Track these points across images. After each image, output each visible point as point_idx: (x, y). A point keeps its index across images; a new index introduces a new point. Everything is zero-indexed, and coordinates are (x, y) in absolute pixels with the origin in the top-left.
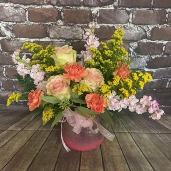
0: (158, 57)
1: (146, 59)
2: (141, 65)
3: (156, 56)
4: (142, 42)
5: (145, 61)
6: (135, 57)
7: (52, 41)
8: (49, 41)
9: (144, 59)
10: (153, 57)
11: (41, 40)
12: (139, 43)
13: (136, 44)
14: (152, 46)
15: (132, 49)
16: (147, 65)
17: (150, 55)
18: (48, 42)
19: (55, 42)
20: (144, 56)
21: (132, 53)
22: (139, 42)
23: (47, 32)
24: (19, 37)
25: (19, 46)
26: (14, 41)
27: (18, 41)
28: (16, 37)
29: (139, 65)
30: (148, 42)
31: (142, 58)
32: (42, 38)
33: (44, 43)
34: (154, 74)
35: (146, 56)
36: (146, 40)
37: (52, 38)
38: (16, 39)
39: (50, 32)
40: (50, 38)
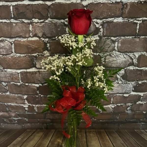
0: (145, 82)
1: (133, 84)
2: (128, 89)
3: (143, 81)
4: (129, 69)
5: (131, 86)
6: (123, 83)
7: (39, 71)
8: (36, 71)
9: (131, 84)
10: (140, 83)
11: (28, 70)
12: (125, 70)
13: (123, 71)
14: (139, 72)
15: (119, 76)
16: (133, 89)
17: (137, 81)
18: (34, 72)
19: (42, 71)
20: (131, 82)
21: (119, 79)
22: (125, 68)
23: (33, 63)
24: (6, 69)
25: (6, 76)
26: (2, 72)
27: (6, 72)
28: (4, 69)
29: (126, 89)
30: (135, 69)
31: (129, 84)
32: (29, 68)
33: (31, 73)
34: (142, 97)
35: (133, 82)
36: (133, 67)
37: (39, 68)
38: (4, 70)
39: (37, 63)
40: (37, 68)
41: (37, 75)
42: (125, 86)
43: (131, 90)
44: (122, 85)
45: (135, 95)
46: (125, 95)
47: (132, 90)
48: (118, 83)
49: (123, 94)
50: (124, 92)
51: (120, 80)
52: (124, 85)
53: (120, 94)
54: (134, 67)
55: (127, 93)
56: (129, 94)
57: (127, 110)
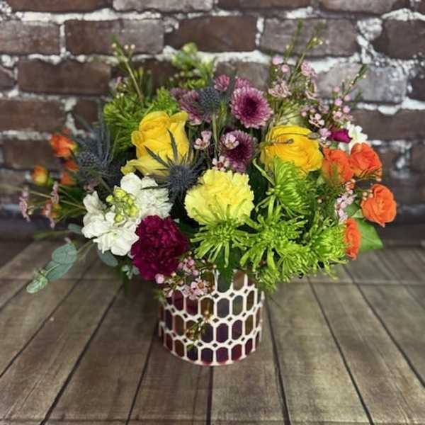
41: (113, 30)
42: (381, 73)
43: (402, 92)
44: (373, 68)
45: (417, 110)
46: (384, 110)
47: (404, 92)
48: (360, 62)
49: (378, 103)
50: (378, 97)
51: (368, 53)
52: (379, 70)
53: (369, 102)
54: (411, 14)
55: (391, 103)
56: (398, 107)
57: (397, 169)
